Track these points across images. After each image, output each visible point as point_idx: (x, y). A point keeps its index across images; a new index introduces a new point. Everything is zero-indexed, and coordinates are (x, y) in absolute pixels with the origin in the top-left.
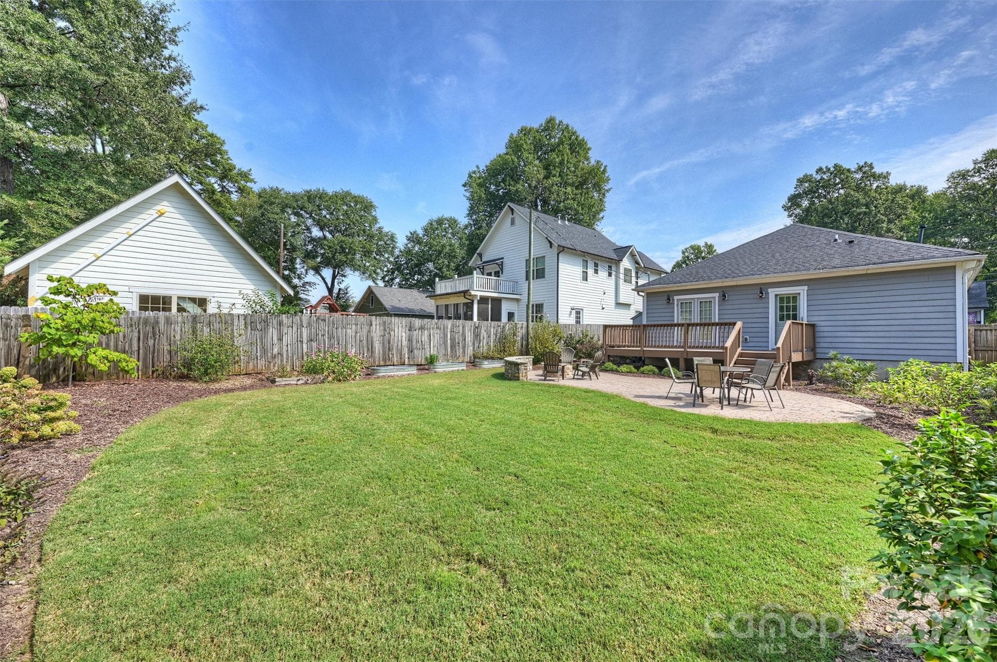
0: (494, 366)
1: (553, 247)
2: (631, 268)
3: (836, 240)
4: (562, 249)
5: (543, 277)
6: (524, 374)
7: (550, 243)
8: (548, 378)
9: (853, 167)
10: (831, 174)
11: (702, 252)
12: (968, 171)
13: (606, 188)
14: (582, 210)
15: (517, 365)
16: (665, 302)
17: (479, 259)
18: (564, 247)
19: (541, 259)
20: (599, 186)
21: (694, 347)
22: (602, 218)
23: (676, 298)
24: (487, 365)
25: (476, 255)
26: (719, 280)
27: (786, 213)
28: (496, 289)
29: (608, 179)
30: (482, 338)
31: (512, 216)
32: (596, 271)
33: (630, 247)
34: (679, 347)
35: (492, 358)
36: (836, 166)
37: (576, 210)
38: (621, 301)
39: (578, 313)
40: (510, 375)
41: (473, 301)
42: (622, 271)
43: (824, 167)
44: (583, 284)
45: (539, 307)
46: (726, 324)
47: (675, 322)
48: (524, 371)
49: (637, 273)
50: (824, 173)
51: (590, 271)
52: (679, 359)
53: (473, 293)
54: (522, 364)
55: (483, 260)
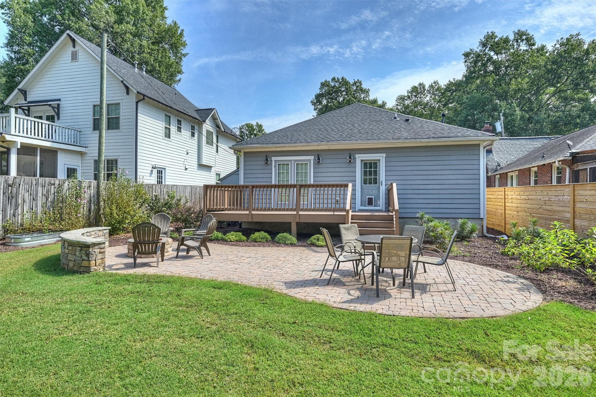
0: (43, 242)
1: (130, 94)
2: (212, 131)
3: (395, 118)
4: (142, 97)
5: (118, 127)
6: (98, 262)
7: (127, 88)
8: (139, 261)
9: (351, 82)
10: (340, 83)
11: (254, 130)
12: (405, 97)
13: (183, 52)
14: (160, 66)
15: (85, 247)
16: (263, 163)
17: (22, 97)
18: (144, 95)
19: (114, 107)
20: (177, 48)
21: (306, 210)
22: (180, 80)
23: (274, 159)
24: (28, 241)
25: (16, 91)
26: (316, 143)
27: (313, 107)
28: (49, 137)
29: (184, 45)
30: (20, 201)
31: (73, 49)
32: (179, 129)
33: (212, 110)
34: (291, 210)
35: (40, 231)
36: (343, 78)
37: (152, 65)
38: (204, 162)
39: (160, 172)
40: (71, 264)
41: (9, 150)
42: (204, 133)
43: (336, 78)
44: (166, 141)
45: (112, 164)
46: (321, 186)
47: (273, 183)
48: (100, 256)
49: (217, 137)
50: (336, 82)
51: (173, 129)
52: (291, 223)
53: (8, 138)
54: (94, 245)
55: (29, 99)
